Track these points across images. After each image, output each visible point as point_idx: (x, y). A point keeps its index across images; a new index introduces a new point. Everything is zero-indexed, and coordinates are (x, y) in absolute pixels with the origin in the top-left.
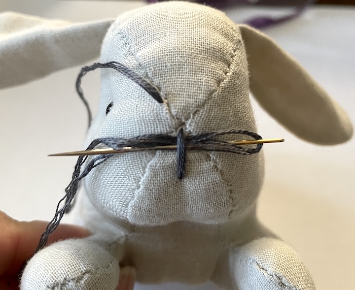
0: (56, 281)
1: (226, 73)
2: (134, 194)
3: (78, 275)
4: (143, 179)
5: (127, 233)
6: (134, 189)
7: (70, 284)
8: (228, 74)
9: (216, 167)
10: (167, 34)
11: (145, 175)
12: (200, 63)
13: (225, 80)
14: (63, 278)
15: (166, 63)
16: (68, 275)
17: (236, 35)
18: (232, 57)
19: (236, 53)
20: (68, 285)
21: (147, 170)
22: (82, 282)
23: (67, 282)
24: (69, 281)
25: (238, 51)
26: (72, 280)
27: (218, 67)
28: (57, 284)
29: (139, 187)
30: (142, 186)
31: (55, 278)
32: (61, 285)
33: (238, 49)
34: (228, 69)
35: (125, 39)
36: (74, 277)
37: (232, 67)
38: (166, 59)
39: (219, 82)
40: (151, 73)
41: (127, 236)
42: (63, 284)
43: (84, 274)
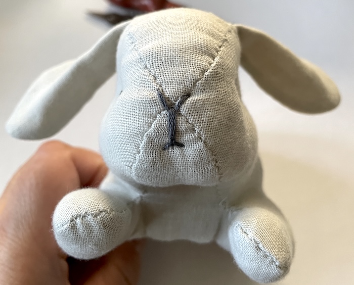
0: (79, 213)
1: (210, 64)
2: (135, 158)
3: (96, 211)
4: (141, 145)
5: (141, 194)
6: (135, 154)
7: (89, 217)
8: (212, 65)
9: (201, 138)
10: (164, 36)
11: (143, 142)
12: (188, 57)
13: (209, 70)
14: (85, 212)
15: (161, 57)
16: (89, 210)
17: (222, 35)
18: (217, 52)
19: (222, 49)
21: (144, 138)
22: (99, 218)
23: (87, 215)
24: (89, 215)
25: (224, 47)
26: (91, 214)
27: (204, 60)
28: (80, 216)
29: (139, 152)
30: (142, 151)
33: (224, 46)
34: (212, 61)
35: (132, 39)
36: (93, 212)
37: (216, 59)
38: (162, 54)
39: (203, 72)
40: (149, 65)
41: (141, 197)
42: (84, 217)
43: (101, 212)
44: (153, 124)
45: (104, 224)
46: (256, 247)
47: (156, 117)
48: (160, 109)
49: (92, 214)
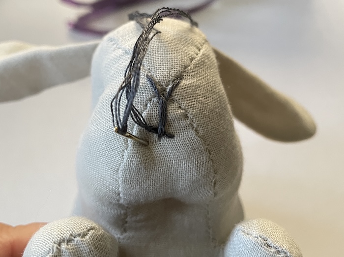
0: (62, 237)
3: (83, 231)
6: (123, 151)
7: (76, 239)
8: (198, 55)
13: (196, 59)
14: (70, 234)
16: (74, 231)
18: (202, 46)
19: (205, 45)
20: (74, 241)
22: (87, 237)
23: (73, 238)
24: (75, 237)
27: (191, 50)
28: (64, 241)
29: (127, 147)
30: (130, 145)
31: (62, 235)
32: (67, 241)
34: (198, 52)
36: (79, 232)
37: (202, 51)
39: (192, 60)
42: (69, 241)
43: (89, 230)
44: (144, 113)
45: (95, 245)
46: (264, 245)
47: (147, 105)
48: (151, 95)
49: (79, 235)
